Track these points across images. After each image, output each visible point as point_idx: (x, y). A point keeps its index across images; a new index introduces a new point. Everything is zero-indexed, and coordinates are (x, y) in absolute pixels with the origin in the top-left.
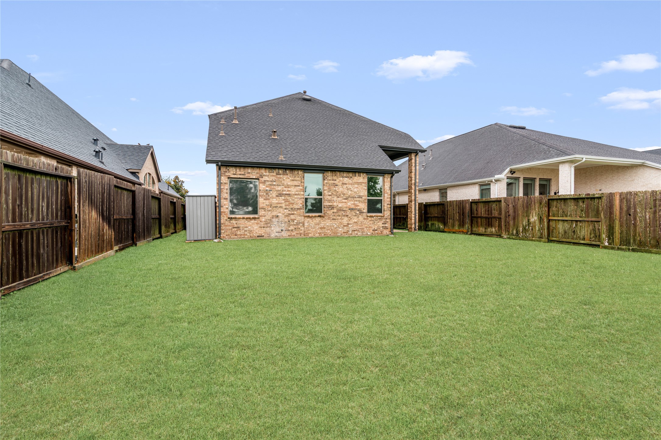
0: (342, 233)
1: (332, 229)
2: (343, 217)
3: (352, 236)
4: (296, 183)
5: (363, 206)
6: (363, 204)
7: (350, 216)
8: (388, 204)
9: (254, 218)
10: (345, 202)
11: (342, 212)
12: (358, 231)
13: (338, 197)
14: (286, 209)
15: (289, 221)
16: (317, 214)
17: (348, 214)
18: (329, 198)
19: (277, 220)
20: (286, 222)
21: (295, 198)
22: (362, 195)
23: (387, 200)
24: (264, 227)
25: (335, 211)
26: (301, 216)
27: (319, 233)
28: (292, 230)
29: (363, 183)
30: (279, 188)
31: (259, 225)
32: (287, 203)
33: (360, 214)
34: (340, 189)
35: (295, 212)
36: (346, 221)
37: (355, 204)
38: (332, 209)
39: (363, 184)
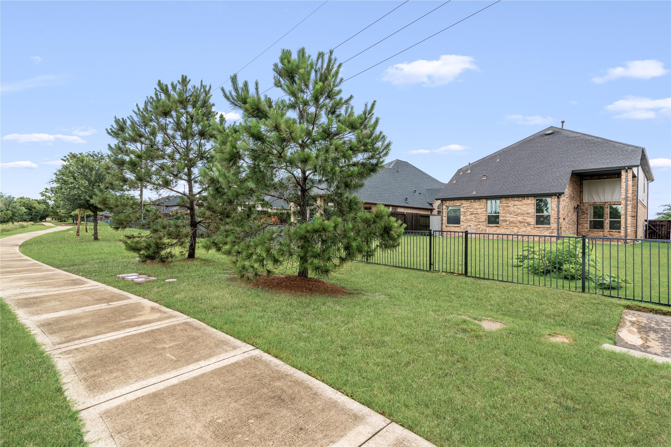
0: (513, 238)
2: (514, 227)
4: (481, 207)
6: (532, 219)
7: (519, 226)
8: (555, 219)
9: (458, 227)
10: (516, 218)
11: (513, 224)
13: (510, 214)
14: (475, 222)
15: (477, 229)
16: (494, 225)
18: (504, 215)
19: (470, 228)
20: (475, 229)
21: (482, 215)
22: (531, 212)
23: (554, 215)
25: (508, 223)
26: (485, 226)
27: (496, 237)
29: (532, 203)
30: (472, 210)
31: (460, 230)
32: (476, 218)
33: (529, 226)
34: (512, 209)
35: (481, 224)
36: (516, 230)
37: (524, 219)
38: (505, 222)
39: (532, 205)
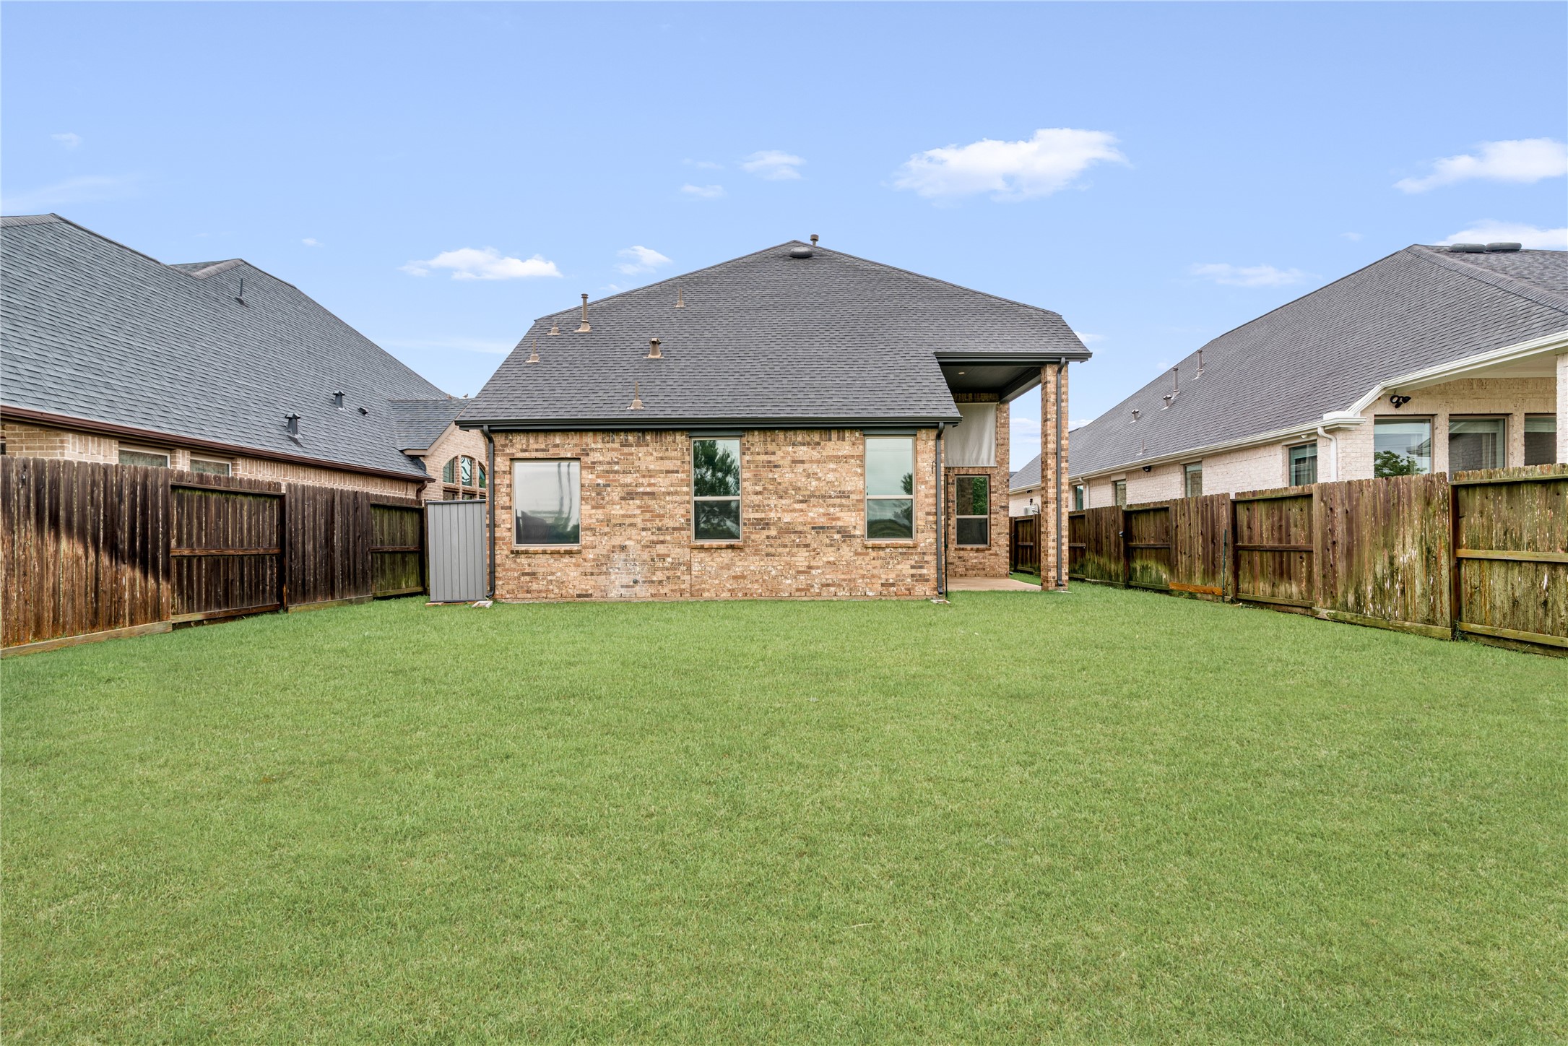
0: (793, 590)
1: (764, 581)
2: (795, 550)
3: (820, 599)
4: (669, 465)
5: (853, 520)
6: (854, 514)
7: (814, 545)
8: (928, 514)
9: (570, 553)
10: (802, 511)
11: (792, 535)
12: (840, 585)
13: (781, 497)
14: (644, 529)
15: (653, 560)
16: (725, 543)
17: (808, 542)
18: (757, 499)
19: (623, 556)
20: (644, 562)
21: (668, 502)
22: (849, 489)
23: (927, 500)
24: (592, 574)
25: (773, 532)
26: (683, 547)
27: (729, 590)
28: (660, 582)
29: (853, 457)
30: (628, 479)
31: (581, 569)
32: (648, 515)
33: (844, 541)
34: (786, 476)
35: (668, 538)
36: (803, 559)
37: (829, 514)
38: (763, 529)
39: (853, 461)
